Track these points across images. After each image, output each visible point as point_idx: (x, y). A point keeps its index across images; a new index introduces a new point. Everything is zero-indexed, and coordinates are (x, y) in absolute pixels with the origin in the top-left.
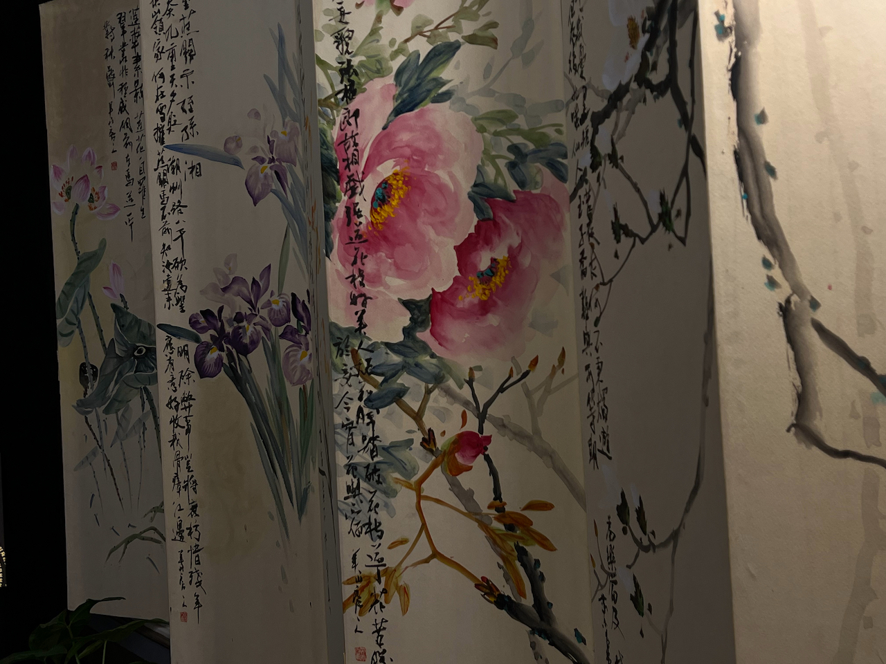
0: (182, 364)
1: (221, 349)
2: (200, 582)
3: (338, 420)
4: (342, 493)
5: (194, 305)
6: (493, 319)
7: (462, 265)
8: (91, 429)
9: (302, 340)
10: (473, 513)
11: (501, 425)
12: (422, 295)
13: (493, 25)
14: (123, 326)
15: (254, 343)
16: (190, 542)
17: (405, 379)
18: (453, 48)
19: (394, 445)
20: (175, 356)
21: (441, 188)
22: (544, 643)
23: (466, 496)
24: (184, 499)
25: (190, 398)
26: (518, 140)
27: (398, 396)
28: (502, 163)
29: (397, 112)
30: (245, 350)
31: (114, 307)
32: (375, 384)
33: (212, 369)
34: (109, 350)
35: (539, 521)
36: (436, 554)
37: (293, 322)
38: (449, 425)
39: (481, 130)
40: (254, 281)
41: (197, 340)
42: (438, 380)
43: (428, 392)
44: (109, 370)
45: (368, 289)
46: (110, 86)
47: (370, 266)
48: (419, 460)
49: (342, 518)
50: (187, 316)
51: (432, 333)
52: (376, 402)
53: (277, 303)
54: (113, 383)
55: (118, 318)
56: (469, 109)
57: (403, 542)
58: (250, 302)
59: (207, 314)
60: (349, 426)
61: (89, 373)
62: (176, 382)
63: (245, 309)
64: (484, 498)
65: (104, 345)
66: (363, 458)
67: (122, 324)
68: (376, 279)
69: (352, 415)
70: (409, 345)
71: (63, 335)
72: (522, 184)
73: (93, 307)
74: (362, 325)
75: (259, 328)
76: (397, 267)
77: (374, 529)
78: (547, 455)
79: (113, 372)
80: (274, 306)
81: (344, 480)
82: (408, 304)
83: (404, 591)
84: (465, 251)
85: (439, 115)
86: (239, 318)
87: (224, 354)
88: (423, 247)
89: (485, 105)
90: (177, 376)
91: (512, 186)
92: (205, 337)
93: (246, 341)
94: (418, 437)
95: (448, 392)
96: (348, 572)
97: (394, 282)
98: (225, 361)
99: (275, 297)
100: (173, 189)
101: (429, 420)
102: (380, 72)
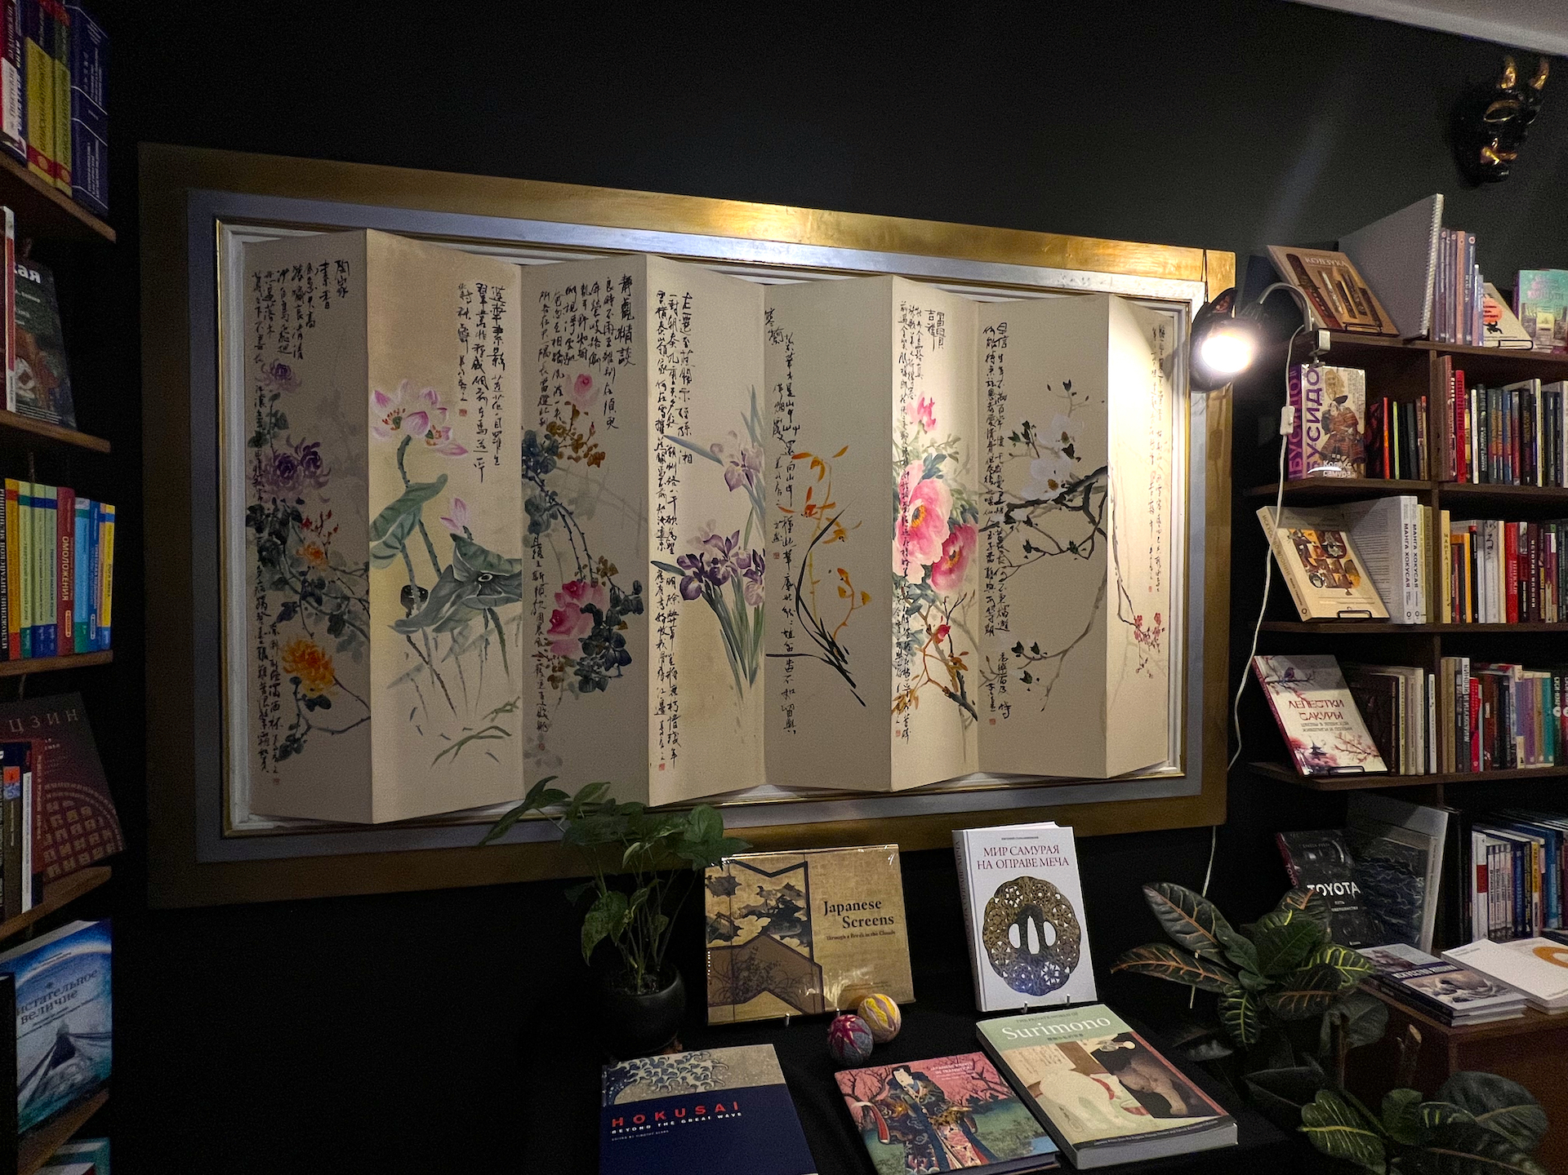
0: (669, 590)
1: (701, 581)
2: (676, 740)
3: (894, 621)
4: (894, 656)
5: (681, 550)
6: (953, 576)
7: (945, 551)
8: (415, 647)
9: (758, 578)
10: (944, 660)
11: (954, 621)
12: (929, 563)
13: (957, 453)
14: (465, 554)
15: (725, 579)
16: (669, 713)
17: (921, 601)
18: (944, 457)
19: (916, 632)
20: (664, 584)
21: (938, 517)
22: (963, 708)
23: (941, 652)
24: (666, 685)
25: (675, 614)
26: (964, 503)
27: (918, 609)
28: (959, 511)
29: (923, 478)
30: (718, 583)
31: (455, 537)
32: (909, 603)
33: (693, 594)
34: (445, 575)
35: (964, 659)
36: (929, 680)
37: (753, 567)
38: (936, 623)
39: (953, 495)
40: (727, 539)
41: (683, 574)
42: (933, 601)
43: (930, 607)
44: (443, 593)
45: (909, 558)
46: (462, 341)
47: (910, 547)
48: (925, 638)
49: (893, 669)
50: (676, 556)
51: (933, 581)
52: (909, 612)
53: (743, 554)
54: (449, 604)
55: (458, 547)
56: (949, 485)
57: (918, 676)
58: (724, 552)
59: (691, 557)
60: (898, 624)
61: (415, 594)
62: (664, 603)
63: (720, 556)
64: (947, 653)
65: (439, 570)
66: (904, 639)
67: (464, 552)
68: (912, 554)
69: (900, 619)
70: (923, 586)
71: (377, 557)
72: (964, 521)
73: (425, 535)
74: (906, 575)
75: (729, 569)
76: (921, 549)
77: (907, 672)
78: (967, 632)
79: (451, 594)
80: (740, 556)
81: (896, 650)
82: (924, 567)
83: (917, 699)
84: (945, 545)
85: (939, 484)
86: (715, 561)
87: (703, 585)
88: (930, 541)
89: (955, 486)
90: (665, 598)
91: (961, 522)
92: (689, 572)
93: (720, 577)
94: (925, 628)
95: (937, 607)
96: (895, 695)
97: (919, 555)
98: (704, 589)
99: (742, 551)
100: (669, 467)
101: (930, 620)
102: (918, 457)
